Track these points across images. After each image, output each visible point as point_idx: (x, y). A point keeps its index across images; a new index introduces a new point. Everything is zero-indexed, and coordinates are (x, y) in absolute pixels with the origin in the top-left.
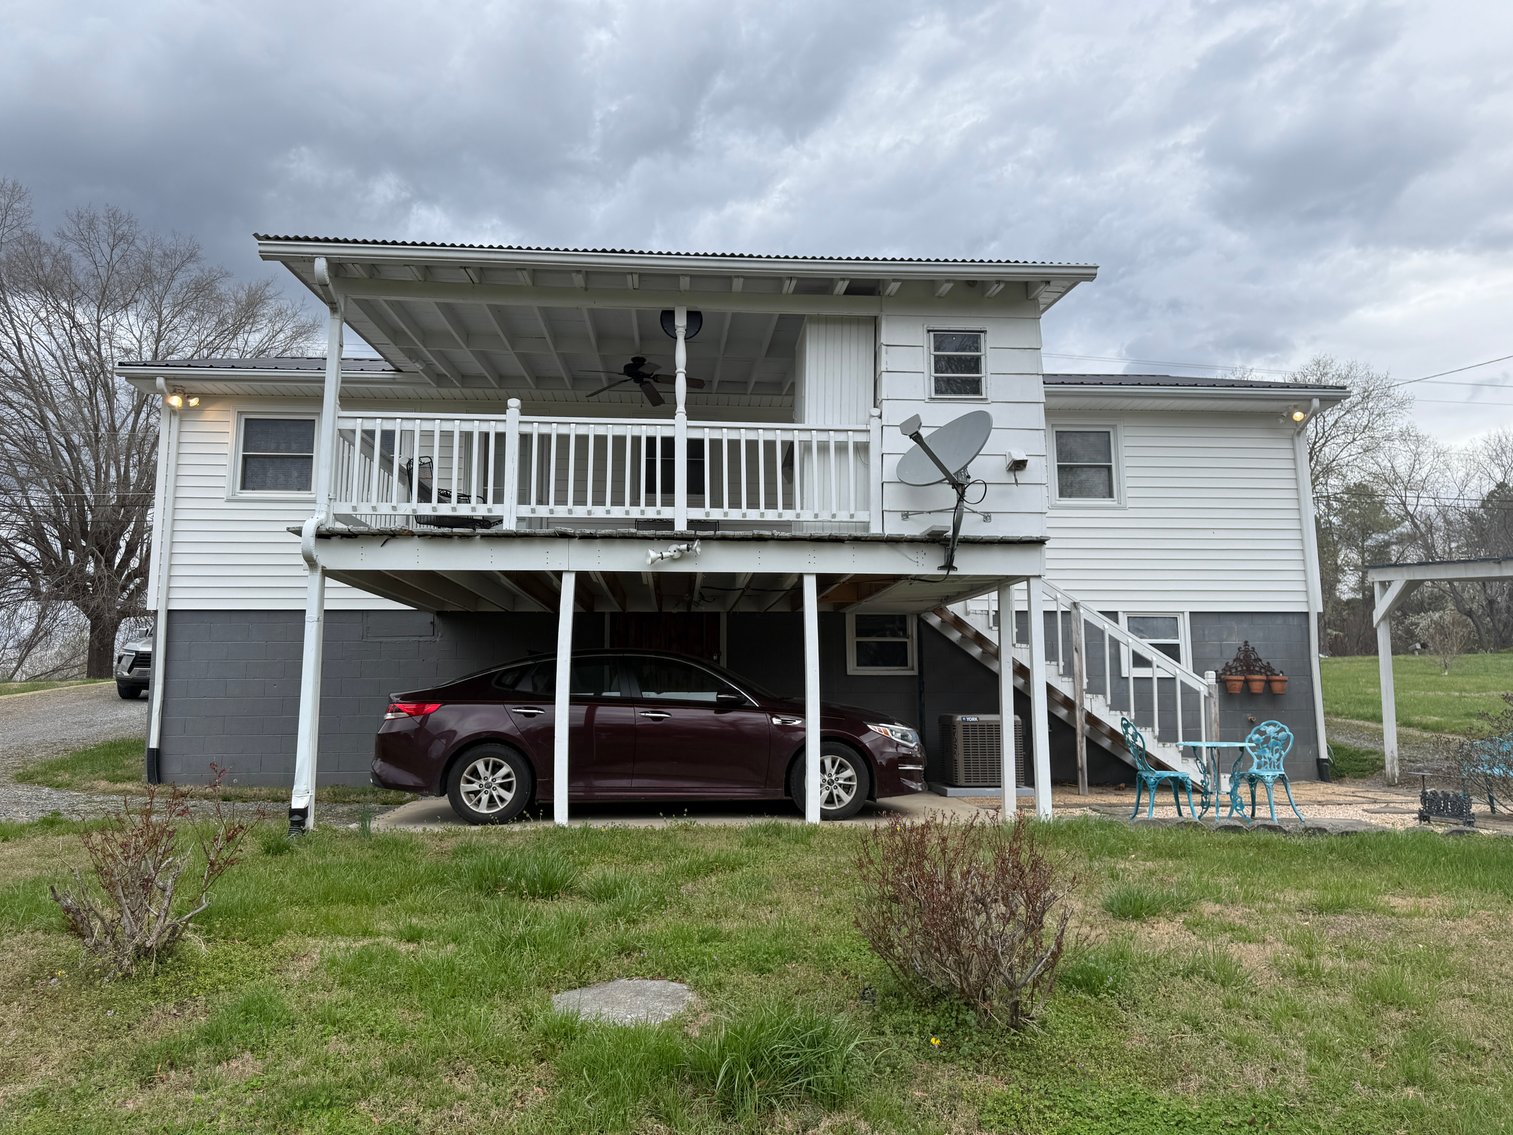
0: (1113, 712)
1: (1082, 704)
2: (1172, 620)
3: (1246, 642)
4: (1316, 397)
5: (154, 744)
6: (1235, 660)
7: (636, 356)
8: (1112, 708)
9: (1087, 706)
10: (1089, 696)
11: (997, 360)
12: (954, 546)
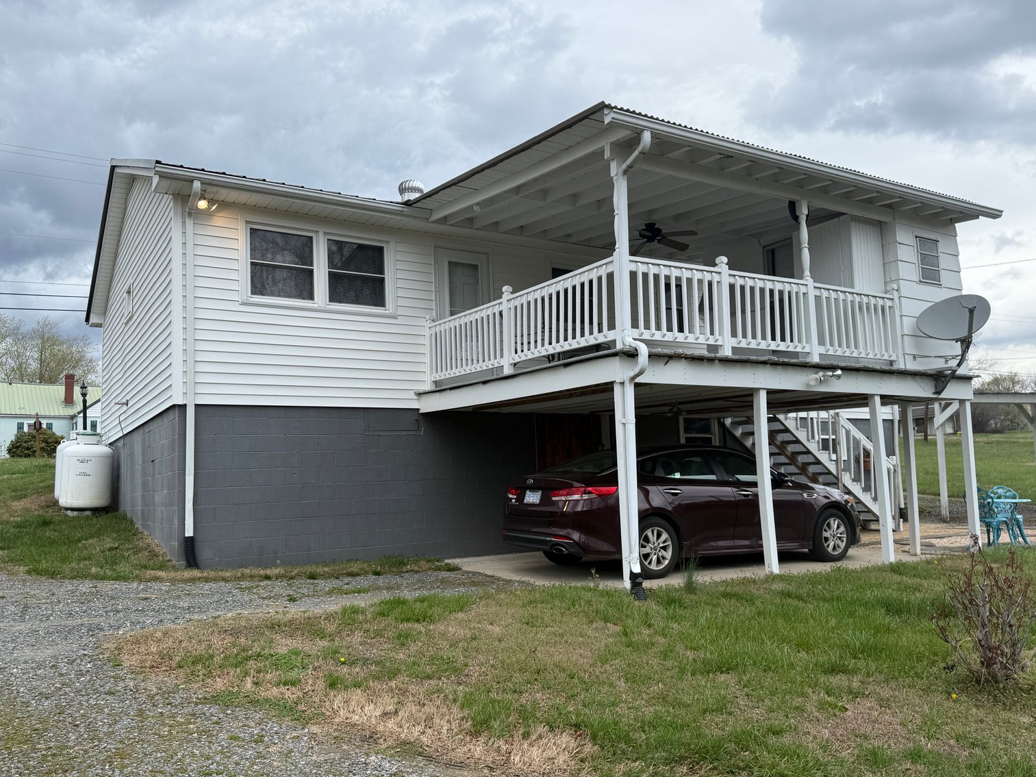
0: (853, 483)
5: (189, 532)
7: (647, 222)
8: (854, 480)
10: (843, 473)
11: (943, 260)
12: (947, 379)
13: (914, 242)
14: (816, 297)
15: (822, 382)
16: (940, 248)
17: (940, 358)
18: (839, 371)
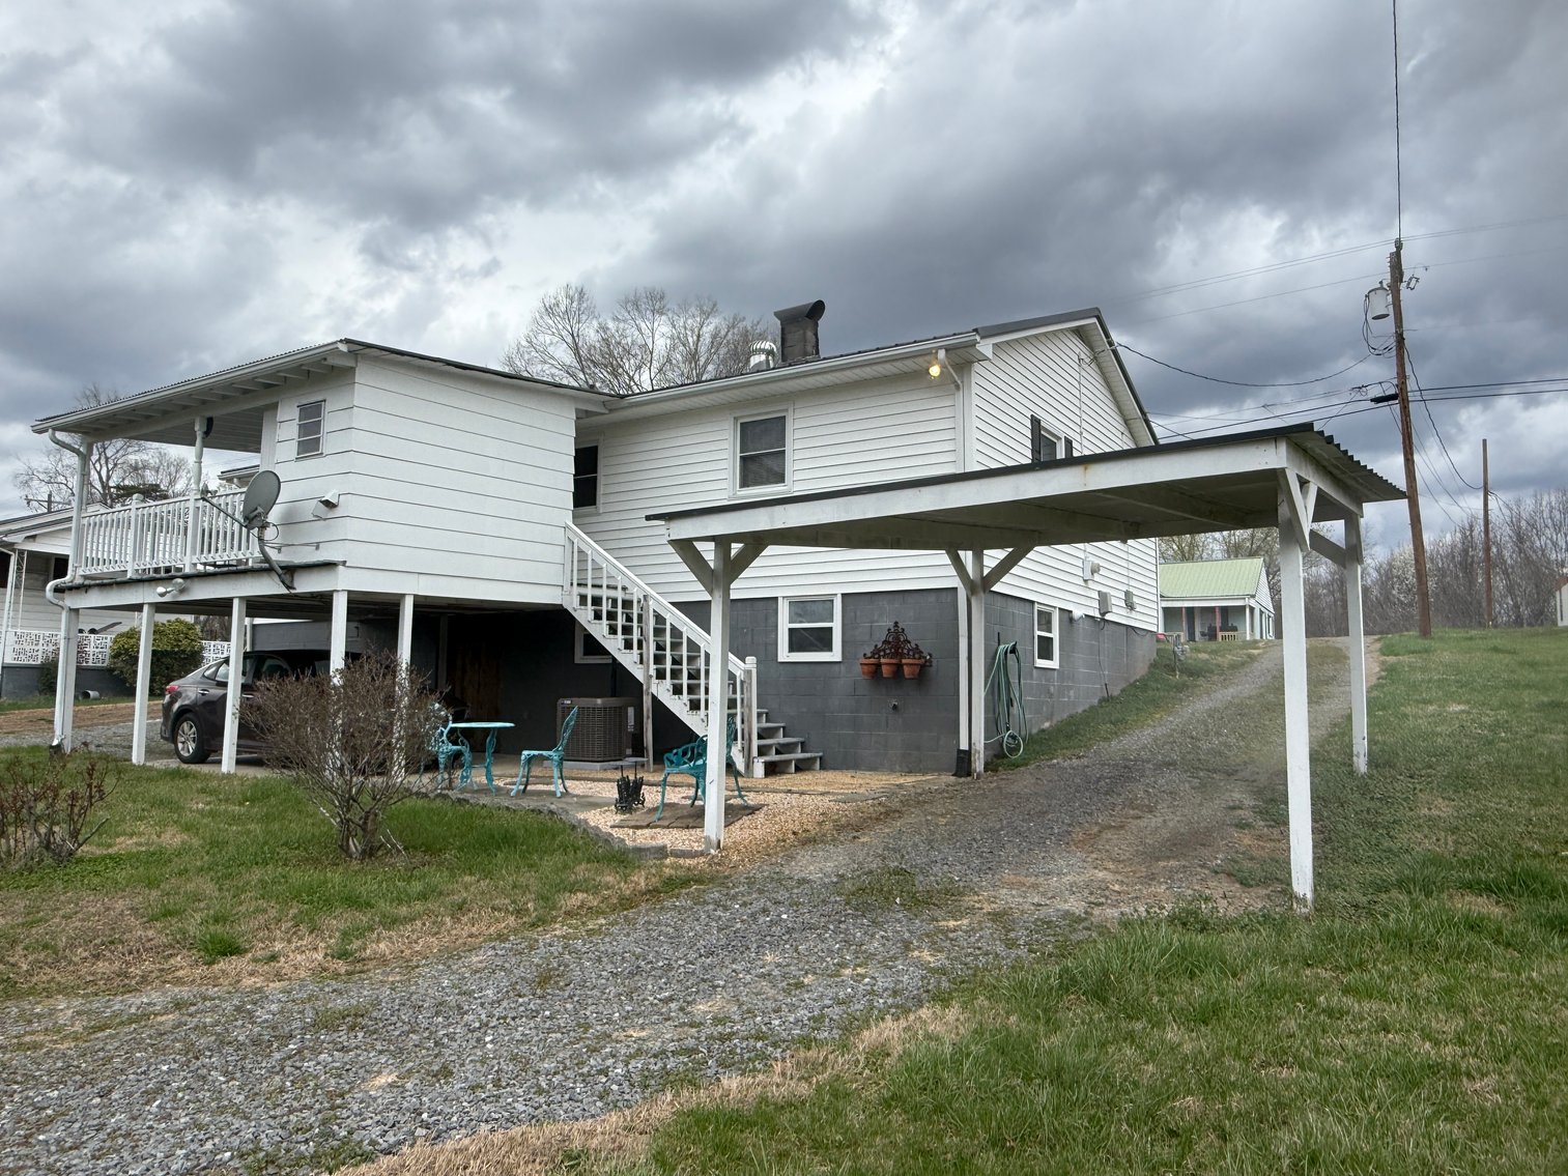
0: (671, 697)
1: (648, 688)
3: (896, 623)
4: (940, 348)
6: (884, 642)
9: (654, 690)
10: (655, 680)
11: (330, 422)
12: (280, 571)
13: (296, 413)
14: (198, 508)
15: (182, 591)
16: (328, 407)
17: (307, 545)
18: (180, 580)
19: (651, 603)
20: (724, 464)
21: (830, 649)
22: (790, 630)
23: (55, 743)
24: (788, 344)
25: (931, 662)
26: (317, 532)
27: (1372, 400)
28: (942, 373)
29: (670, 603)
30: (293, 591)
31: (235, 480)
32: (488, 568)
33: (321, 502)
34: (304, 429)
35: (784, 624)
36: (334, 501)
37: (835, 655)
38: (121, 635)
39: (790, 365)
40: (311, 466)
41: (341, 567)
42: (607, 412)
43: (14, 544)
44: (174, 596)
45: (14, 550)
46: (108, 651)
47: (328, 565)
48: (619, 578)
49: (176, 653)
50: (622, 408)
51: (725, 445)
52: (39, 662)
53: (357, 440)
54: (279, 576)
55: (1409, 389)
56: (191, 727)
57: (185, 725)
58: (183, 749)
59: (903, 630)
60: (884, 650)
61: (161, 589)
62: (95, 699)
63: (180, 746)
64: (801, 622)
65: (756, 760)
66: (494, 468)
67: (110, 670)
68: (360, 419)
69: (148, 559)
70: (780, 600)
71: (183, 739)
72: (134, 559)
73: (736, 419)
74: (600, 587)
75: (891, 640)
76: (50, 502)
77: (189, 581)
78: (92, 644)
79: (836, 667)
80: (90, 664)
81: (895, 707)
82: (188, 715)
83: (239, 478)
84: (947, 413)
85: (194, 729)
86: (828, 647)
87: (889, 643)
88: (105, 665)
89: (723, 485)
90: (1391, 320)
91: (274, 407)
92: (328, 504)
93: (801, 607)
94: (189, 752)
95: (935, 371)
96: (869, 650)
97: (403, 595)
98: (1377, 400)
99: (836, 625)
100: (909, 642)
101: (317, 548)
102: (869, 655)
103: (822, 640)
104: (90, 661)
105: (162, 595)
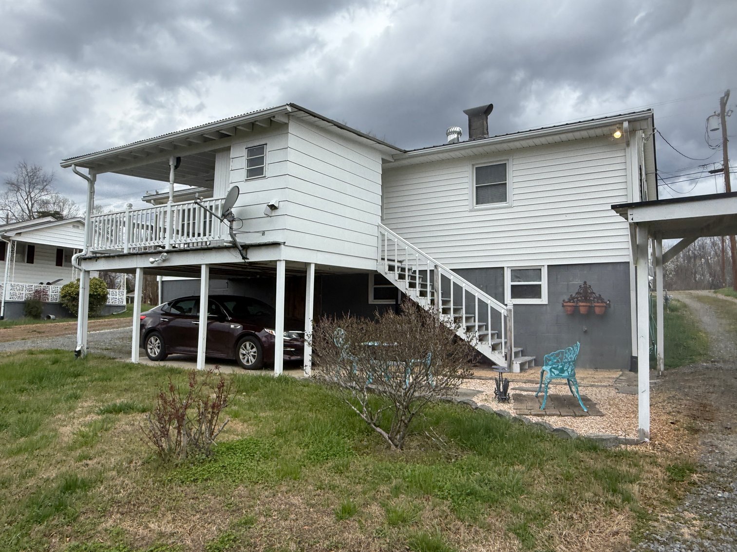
1: (437, 318)
2: (537, 271)
3: (585, 283)
4: (625, 120)
6: (577, 293)
11: (271, 157)
12: (241, 248)
13: (244, 153)
14: (173, 211)
15: (164, 261)
16: (268, 149)
17: (258, 232)
18: (165, 254)
19: (440, 269)
20: (466, 191)
21: (540, 297)
22: (512, 286)
23: (78, 349)
24: (473, 128)
25: (609, 305)
26: (264, 224)
27: (709, 172)
28: (622, 135)
29: (451, 269)
30: (247, 261)
31: (152, 201)
32: (347, 248)
33: (268, 205)
34: (250, 162)
35: (508, 283)
36: (276, 205)
37: (544, 300)
38: (67, 286)
39: (474, 140)
40: (257, 184)
41: (282, 246)
42: (393, 161)
43: (10, 237)
44: (158, 264)
45: (10, 241)
46: (59, 294)
47: (276, 244)
48: (417, 255)
49: (95, 295)
50: (407, 158)
51: (466, 180)
52: (23, 300)
53: (291, 168)
54: (240, 251)
55: (730, 166)
56: (157, 340)
57: (152, 339)
58: (151, 353)
59: (590, 286)
60: (577, 298)
61: (152, 259)
62: (54, 320)
63: (149, 350)
64: (519, 281)
65: (514, 362)
66: (349, 189)
67: (60, 304)
68: (292, 155)
69: (96, 245)
70: (505, 269)
71: (151, 347)
72: (129, 241)
73: (473, 165)
74: (394, 261)
75: (582, 291)
76: (7, 218)
77: (169, 254)
78: (51, 291)
79: (545, 307)
80: (50, 301)
81: (586, 332)
82: (153, 333)
83: (154, 200)
84: (619, 160)
85: (158, 341)
86: (539, 295)
87: (581, 294)
88: (57, 301)
89: (466, 203)
90: (720, 132)
91: (228, 149)
92: (273, 207)
93: (517, 273)
94: (155, 354)
95: (618, 135)
96: (566, 298)
97: (309, 264)
98: (711, 172)
99: (544, 283)
100: (594, 293)
101: (263, 234)
102: (567, 300)
103: (535, 291)
104: (50, 299)
105: (152, 263)
